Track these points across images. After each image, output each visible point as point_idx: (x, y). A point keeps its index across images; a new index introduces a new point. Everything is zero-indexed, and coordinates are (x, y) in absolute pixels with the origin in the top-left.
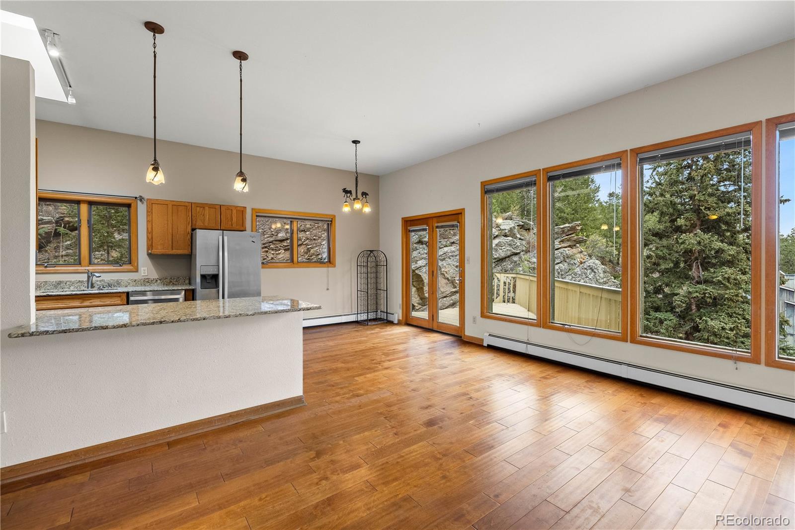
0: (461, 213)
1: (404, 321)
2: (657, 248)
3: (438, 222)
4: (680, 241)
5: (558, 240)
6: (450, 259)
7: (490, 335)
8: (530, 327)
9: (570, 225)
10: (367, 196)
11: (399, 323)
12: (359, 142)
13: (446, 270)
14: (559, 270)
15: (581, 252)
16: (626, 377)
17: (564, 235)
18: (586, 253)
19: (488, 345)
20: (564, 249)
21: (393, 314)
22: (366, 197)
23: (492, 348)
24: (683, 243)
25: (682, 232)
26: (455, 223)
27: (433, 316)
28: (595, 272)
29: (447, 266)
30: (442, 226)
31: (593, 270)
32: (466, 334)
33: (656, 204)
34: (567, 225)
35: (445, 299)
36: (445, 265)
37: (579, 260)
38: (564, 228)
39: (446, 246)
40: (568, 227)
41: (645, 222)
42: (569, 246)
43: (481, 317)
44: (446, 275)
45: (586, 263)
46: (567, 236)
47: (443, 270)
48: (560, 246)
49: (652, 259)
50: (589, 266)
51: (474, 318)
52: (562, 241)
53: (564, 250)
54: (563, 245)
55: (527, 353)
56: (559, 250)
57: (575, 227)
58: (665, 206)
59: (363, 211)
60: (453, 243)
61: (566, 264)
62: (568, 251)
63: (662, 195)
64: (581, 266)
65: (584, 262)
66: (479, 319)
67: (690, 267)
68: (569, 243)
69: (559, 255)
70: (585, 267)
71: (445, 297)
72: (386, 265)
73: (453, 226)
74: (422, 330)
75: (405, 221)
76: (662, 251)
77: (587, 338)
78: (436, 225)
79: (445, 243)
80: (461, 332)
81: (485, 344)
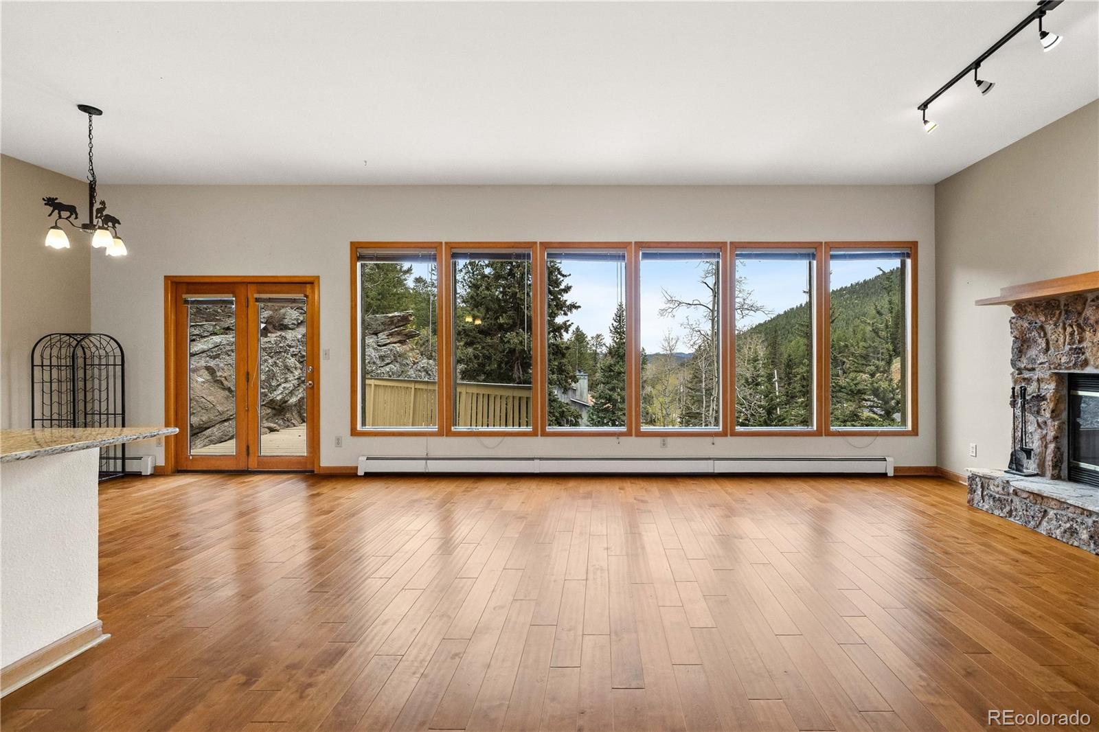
0: (312, 283)
1: (170, 468)
2: (483, 348)
3: (259, 292)
4: (506, 340)
5: (385, 333)
6: (229, 355)
7: (368, 459)
8: (429, 438)
9: (402, 314)
10: (117, 225)
11: (158, 473)
12: (99, 112)
13: (225, 374)
14: (391, 373)
15: (413, 349)
16: (538, 472)
17: (393, 327)
18: (418, 351)
19: (365, 473)
20: (393, 345)
21: (140, 458)
22: (114, 227)
23: (370, 476)
24: (508, 342)
25: (506, 331)
26: (301, 296)
27: (248, 448)
28: (430, 375)
29: (226, 368)
30: (270, 298)
31: (427, 373)
32: (321, 465)
33: (483, 298)
34: (396, 314)
35: (226, 424)
36: (222, 365)
37: (411, 359)
38: (393, 317)
39: (215, 334)
40: (399, 316)
41: (458, 317)
42: (399, 342)
43: (352, 435)
44: (226, 383)
45: (420, 363)
46: (396, 328)
47: (219, 374)
48: (389, 341)
49: (478, 360)
50: (423, 367)
51: (338, 439)
52: (391, 335)
53: (393, 347)
54: (392, 340)
55: (427, 471)
56: (388, 347)
57: (407, 316)
58: (492, 301)
59: (107, 254)
60: (228, 329)
61: (398, 365)
62: (399, 348)
63: (487, 289)
64: (415, 367)
65: (418, 363)
66: (348, 439)
67: (512, 368)
68: (399, 338)
69: (389, 352)
70: (419, 368)
71: (225, 421)
72: (123, 365)
73: (294, 301)
74: (223, 475)
75: (172, 282)
76: (488, 350)
77: (499, 439)
78: (257, 296)
79: (211, 329)
80: (313, 463)
81: (361, 473)
